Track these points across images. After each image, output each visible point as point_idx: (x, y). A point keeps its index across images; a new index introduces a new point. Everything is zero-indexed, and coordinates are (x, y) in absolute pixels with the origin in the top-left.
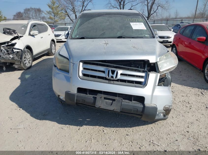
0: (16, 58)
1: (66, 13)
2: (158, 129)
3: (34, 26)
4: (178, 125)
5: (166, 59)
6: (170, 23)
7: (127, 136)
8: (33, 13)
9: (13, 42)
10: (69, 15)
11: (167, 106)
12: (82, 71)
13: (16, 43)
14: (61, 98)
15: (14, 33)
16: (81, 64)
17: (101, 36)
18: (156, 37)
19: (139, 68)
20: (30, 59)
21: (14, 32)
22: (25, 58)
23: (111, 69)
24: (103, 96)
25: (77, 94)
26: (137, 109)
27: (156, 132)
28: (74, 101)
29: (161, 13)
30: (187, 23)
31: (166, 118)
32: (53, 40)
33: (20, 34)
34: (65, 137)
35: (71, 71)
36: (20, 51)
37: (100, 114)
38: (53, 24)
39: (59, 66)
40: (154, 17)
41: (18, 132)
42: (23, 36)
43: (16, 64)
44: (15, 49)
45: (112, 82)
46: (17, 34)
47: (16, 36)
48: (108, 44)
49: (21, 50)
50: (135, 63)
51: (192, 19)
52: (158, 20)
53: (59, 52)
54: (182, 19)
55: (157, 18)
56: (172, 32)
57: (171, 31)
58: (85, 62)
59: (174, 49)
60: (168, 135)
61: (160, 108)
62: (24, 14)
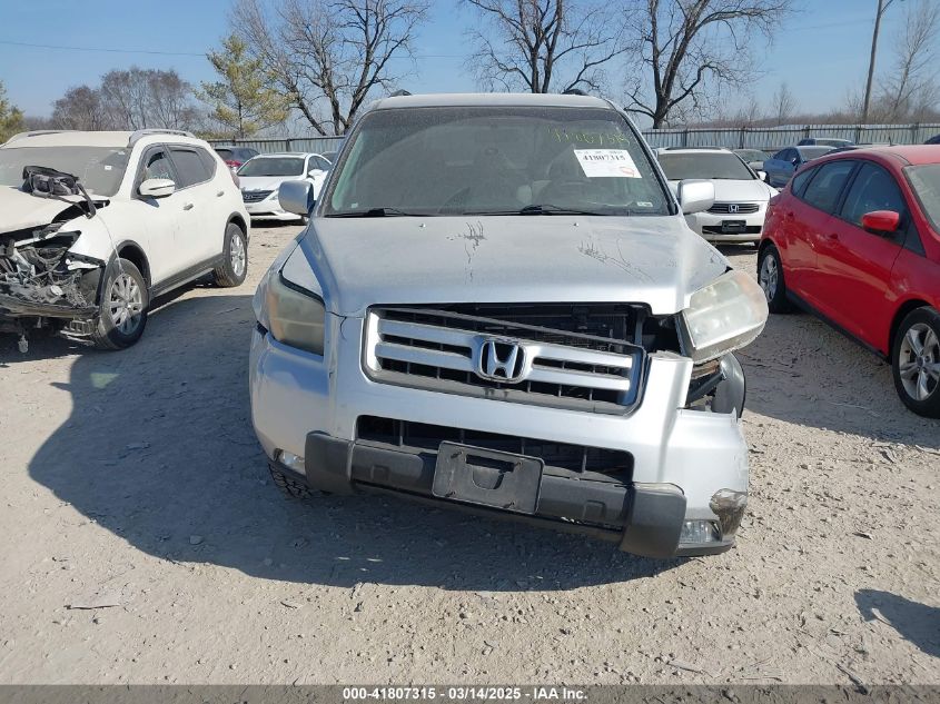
0: (78, 299)
1: (291, 94)
2: (696, 607)
3: (155, 156)
4: (781, 591)
5: (720, 300)
6: (756, 142)
7: (562, 638)
8: (141, 95)
9: (68, 227)
10: (306, 103)
11: (725, 495)
12: (378, 348)
13: (79, 233)
14: (288, 463)
15: (68, 190)
16: (374, 319)
17: (452, 207)
18: (680, 211)
19: (608, 336)
20: (135, 303)
21: (70, 186)
22: (114, 298)
23: (493, 339)
24: (466, 449)
25: (355, 442)
26: (604, 504)
27: (686, 621)
28: (345, 475)
29: (712, 100)
30: (829, 143)
31: (723, 544)
32: (236, 219)
33: (94, 193)
34: (299, 640)
35: (332, 348)
36: (94, 266)
37: (446, 542)
38: (234, 142)
39: (280, 327)
40: (683, 113)
41: (95, 621)
42: (108, 203)
43: (75, 326)
44: (74, 257)
45: (499, 392)
46: (81, 193)
47: (81, 203)
48: (481, 237)
49: (100, 262)
50: (592, 315)
51: (854, 126)
52: (701, 129)
53: (281, 271)
54: (807, 126)
55: (696, 121)
56: (760, 183)
57: (758, 181)
58: (389, 312)
59: (770, 259)
60: (737, 632)
61: (698, 501)
62: (104, 98)
